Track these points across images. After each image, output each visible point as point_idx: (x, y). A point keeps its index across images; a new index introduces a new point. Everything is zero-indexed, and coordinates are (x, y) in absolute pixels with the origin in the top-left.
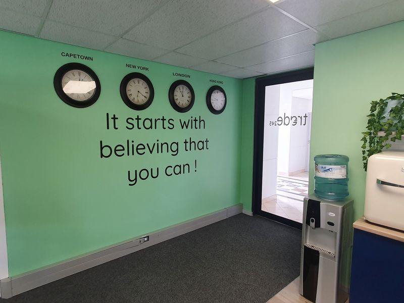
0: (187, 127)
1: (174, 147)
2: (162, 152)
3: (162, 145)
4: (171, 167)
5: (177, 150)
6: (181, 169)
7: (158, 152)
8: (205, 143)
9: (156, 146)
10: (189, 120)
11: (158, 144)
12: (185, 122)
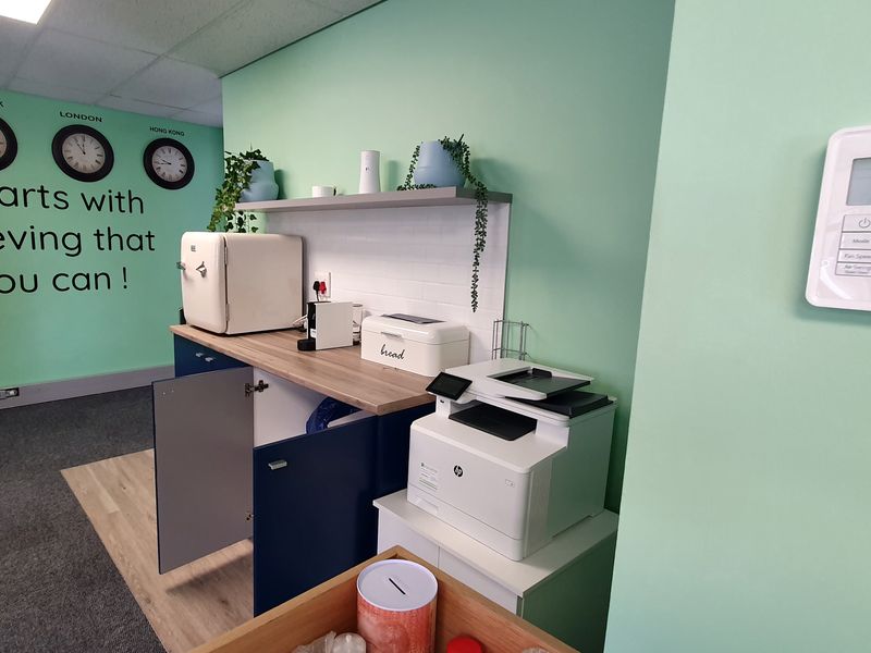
0: (99, 208)
1: (72, 241)
2: (43, 248)
3: (42, 236)
4: (67, 276)
5: (79, 246)
6: (91, 281)
7: (34, 248)
8: (145, 240)
9: (28, 237)
10: (104, 197)
11: (33, 233)
12: (93, 199)
